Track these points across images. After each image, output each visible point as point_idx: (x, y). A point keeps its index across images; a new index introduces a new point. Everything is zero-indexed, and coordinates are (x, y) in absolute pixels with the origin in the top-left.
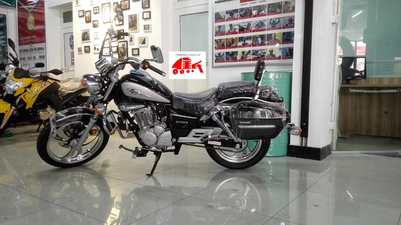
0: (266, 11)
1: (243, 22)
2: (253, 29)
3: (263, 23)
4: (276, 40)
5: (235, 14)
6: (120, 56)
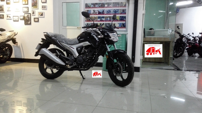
0: (112, 5)
1: (100, 9)
2: (105, 13)
3: (110, 11)
4: (117, 19)
5: (96, 5)
6: (26, 21)
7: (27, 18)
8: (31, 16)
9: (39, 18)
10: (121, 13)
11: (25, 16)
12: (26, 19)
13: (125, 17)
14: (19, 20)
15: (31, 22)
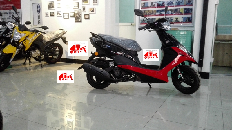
1: (160, 1)
3: (172, 2)
4: (180, 12)
6: (76, 18)
7: (78, 15)
8: (82, 12)
9: (90, 15)
10: (187, 5)
11: (76, 13)
12: (76, 16)
13: (191, 10)
14: (70, 17)
15: (81, 20)
